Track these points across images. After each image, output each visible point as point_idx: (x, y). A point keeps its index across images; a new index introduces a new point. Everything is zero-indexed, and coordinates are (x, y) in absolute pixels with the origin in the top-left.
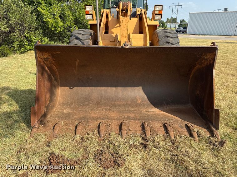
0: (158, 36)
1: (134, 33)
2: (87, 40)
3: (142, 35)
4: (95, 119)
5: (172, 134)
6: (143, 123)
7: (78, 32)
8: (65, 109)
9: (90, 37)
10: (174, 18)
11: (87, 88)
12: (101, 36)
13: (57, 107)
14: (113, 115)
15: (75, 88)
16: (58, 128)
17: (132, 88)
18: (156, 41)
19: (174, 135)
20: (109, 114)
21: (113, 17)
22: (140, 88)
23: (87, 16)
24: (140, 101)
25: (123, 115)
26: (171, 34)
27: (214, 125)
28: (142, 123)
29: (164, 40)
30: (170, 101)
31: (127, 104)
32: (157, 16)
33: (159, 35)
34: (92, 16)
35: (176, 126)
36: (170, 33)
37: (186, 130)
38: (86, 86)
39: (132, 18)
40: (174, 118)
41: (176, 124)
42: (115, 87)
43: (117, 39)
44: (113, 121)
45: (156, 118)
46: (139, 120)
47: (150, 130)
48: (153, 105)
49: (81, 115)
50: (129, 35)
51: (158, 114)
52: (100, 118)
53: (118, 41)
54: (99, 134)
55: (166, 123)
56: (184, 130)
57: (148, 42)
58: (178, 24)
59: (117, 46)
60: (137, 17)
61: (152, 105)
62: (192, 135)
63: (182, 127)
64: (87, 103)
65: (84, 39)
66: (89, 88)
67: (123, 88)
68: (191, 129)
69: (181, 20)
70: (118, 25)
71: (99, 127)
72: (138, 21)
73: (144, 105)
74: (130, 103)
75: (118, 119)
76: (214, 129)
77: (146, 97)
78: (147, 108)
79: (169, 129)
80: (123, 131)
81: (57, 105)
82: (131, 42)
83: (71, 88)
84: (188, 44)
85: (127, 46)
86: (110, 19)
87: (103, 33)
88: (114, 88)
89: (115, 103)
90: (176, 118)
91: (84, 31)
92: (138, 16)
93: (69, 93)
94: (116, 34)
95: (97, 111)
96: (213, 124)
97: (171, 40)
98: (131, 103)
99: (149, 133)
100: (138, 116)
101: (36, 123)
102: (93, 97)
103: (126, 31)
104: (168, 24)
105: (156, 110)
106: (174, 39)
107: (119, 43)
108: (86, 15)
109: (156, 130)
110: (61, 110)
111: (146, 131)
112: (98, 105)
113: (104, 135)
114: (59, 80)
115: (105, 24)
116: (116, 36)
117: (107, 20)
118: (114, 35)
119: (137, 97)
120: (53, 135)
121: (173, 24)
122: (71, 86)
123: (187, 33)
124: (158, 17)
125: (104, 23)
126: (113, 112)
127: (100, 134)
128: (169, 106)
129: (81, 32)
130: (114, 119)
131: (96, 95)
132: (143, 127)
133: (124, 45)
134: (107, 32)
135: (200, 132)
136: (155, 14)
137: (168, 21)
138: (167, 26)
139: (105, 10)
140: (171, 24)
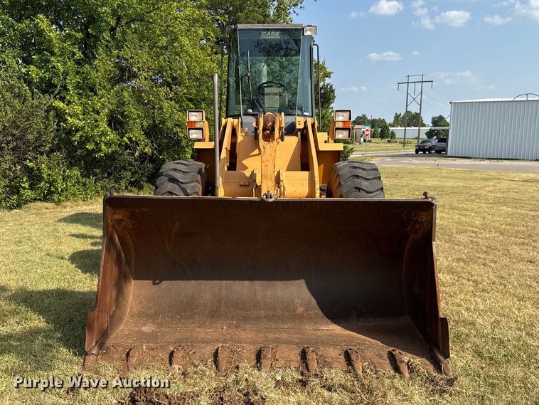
0: (338, 176)
1: (290, 168)
2: (193, 184)
3: (306, 174)
4: (208, 342)
5: (359, 366)
6: (304, 349)
7: (174, 167)
8: (144, 325)
9: (199, 177)
10: (413, 112)
11: (189, 282)
12: (222, 177)
13: (127, 321)
14: (243, 335)
15: (165, 284)
16: (137, 354)
17: (285, 282)
18: (334, 186)
19: (363, 368)
20: (236, 335)
21: (246, 133)
22: (302, 283)
23: (191, 131)
24: (302, 309)
25: (265, 337)
26: (364, 172)
27: (441, 349)
28: (302, 348)
29: (350, 183)
30: (365, 309)
31: (274, 315)
33: (340, 173)
34: (201, 131)
35: (368, 354)
36: (363, 169)
37: (388, 362)
38: (188, 279)
39: (286, 137)
40: (369, 342)
41: (371, 352)
42: (250, 279)
43: (255, 181)
44: (245, 345)
45: (332, 341)
46: (297, 344)
47: (318, 360)
48: (329, 318)
49: (178, 336)
50: (279, 172)
51: (338, 335)
52: (218, 341)
53: (255, 186)
54: (217, 366)
55: (350, 349)
56: (383, 362)
57: (316, 188)
58: (427, 129)
59: (254, 198)
60: (296, 135)
61: (326, 319)
62: (397, 369)
63: (380, 356)
64: (189, 313)
65: (186, 181)
66: (193, 282)
67: (266, 282)
68: (397, 358)
69: (433, 118)
70: (256, 152)
71: (216, 354)
72: (300, 143)
73: (310, 318)
74: (279, 313)
75: (252, 343)
76: (441, 358)
77: (313, 300)
78: (316, 323)
79: (353, 357)
80: (263, 361)
81: (126, 318)
82: (282, 188)
83: (157, 282)
84: (446, 184)
85: (271, 197)
86: (240, 138)
87: (226, 169)
88: (247, 282)
89: (249, 313)
90: (374, 341)
91: (185, 165)
92: (299, 133)
93: (153, 291)
94: (253, 172)
95: (210, 328)
96: (439, 349)
97: (364, 184)
98: (283, 314)
99: (314, 366)
100: (295, 338)
101: (94, 344)
102: (202, 301)
103: (271, 167)
104: (399, 128)
105: (335, 328)
106: (372, 181)
107: (259, 188)
108: (189, 129)
109: (329, 360)
110: (136, 326)
111: (308, 362)
112: (212, 316)
113: (226, 367)
114: (133, 264)
115: (229, 149)
116: (253, 175)
117: (234, 141)
118: (248, 173)
119: (296, 300)
120: (128, 367)
121: (413, 128)
122: (157, 278)
123: (449, 154)
124: (342, 133)
125: (227, 149)
126: (245, 330)
127: (219, 365)
128: (363, 320)
129: (179, 167)
130: (246, 343)
131: (208, 297)
132: (304, 355)
133: (265, 197)
134: (232, 166)
135: (414, 363)
136: (336, 129)
137: (399, 120)
138: (395, 135)
139: (230, 120)
140: (405, 130)
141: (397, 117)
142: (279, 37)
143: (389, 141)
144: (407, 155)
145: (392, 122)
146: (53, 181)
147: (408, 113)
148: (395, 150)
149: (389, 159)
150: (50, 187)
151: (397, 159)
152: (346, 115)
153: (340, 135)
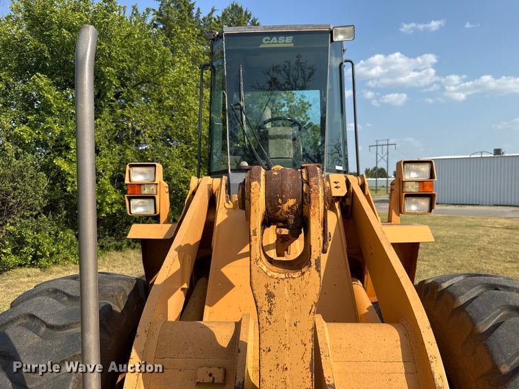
32: (414, 199)
34: (152, 201)
58: (392, 180)
60: (331, 208)
69: (394, 171)
86: (221, 216)
92: (337, 205)
104: (372, 179)
108: (130, 198)
121: (382, 179)
124: (415, 203)
136: (407, 196)
137: (369, 173)
139: (207, 180)
140: (376, 180)
141: (367, 171)
142: (292, 45)
144: (383, 201)
146: (39, 245)
150: (36, 251)
152: (425, 169)
153: (412, 207)
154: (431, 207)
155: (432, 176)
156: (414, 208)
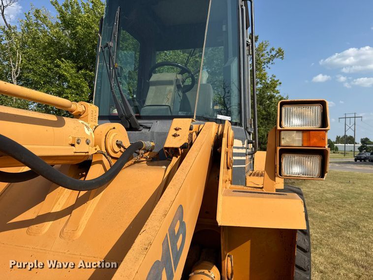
10: (349, 136)
58: (359, 146)
69: (362, 139)
104: (340, 144)
121: (350, 145)
137: (339, 140)
138: (338, 149)
140: (345, 146)
141: (338, 138)
143: (334, 152)
144: (349, 163)
145: (335, 141)
147: (345, 136)
148: (340, 158)
149: (337, 165)
151: (343, 165)
152: (313, 113)
153: (294, 168)
154: (323, 171)
155: (324, 123)
156: (296, 170)
